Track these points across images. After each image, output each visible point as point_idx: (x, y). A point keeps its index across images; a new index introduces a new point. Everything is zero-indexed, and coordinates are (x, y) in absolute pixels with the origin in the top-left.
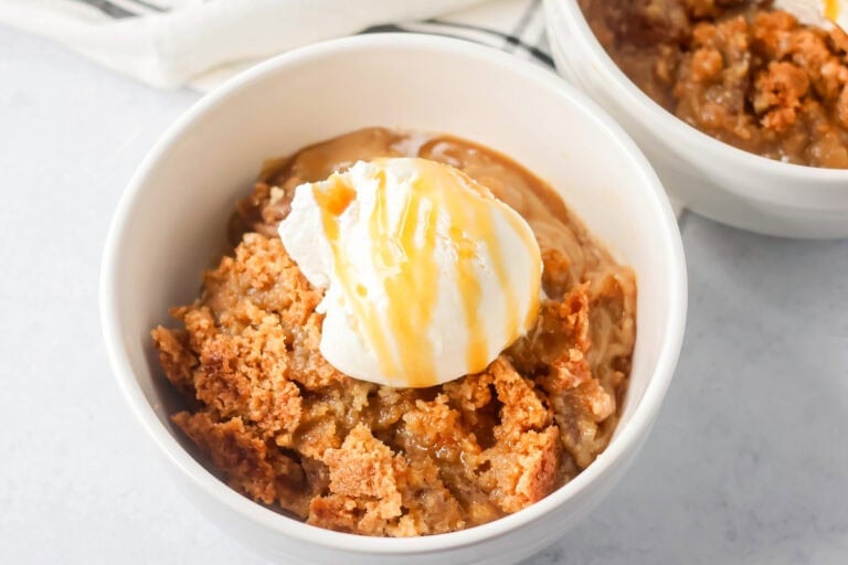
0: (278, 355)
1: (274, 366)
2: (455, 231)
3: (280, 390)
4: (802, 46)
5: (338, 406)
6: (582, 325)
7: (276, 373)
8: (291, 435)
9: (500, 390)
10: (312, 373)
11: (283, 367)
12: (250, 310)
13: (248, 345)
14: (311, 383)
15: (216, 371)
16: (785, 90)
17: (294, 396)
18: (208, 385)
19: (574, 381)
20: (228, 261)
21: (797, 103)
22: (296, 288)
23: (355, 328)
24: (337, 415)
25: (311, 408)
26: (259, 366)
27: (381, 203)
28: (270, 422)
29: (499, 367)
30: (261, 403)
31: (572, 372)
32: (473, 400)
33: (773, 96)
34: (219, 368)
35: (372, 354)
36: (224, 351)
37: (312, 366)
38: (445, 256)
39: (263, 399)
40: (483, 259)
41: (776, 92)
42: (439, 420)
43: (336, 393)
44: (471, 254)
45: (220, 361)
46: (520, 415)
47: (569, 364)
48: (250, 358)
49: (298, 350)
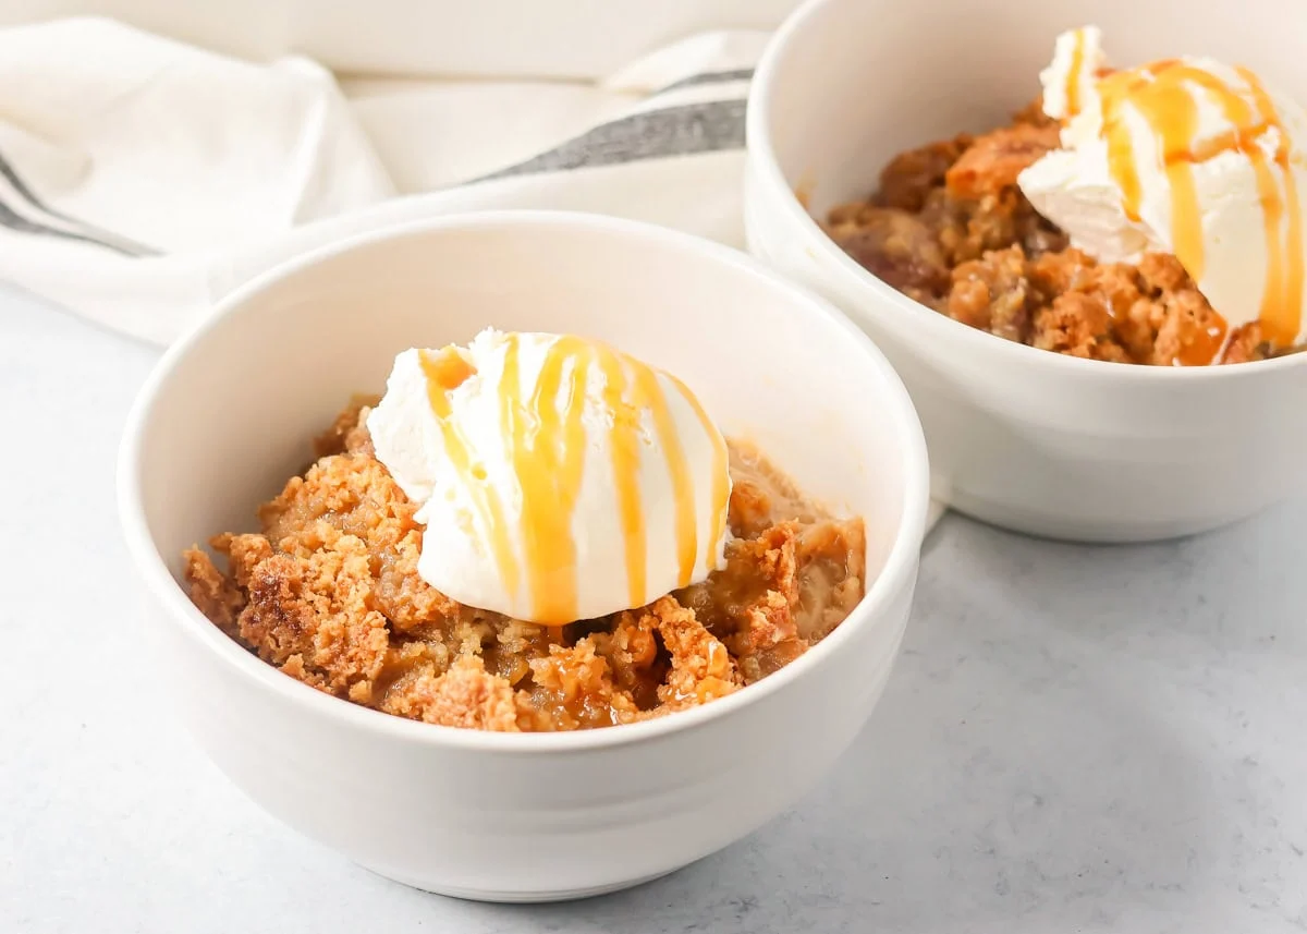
0: (359, 575)
1: (352, 591)
2: (611, 393)
3: (359, 622)
4: (1101, 280)
5: (440, 650)
6: (786, 566)
7: (355, 599)
8: (370, 683)
9: (668, 636)
10: (405, 602)
11: (365, 591)
12: (322, 528)
13: (317, 568)
14: (402, 615)
15: (270, 598)
16: (1076, 324)
17: (379, 626)
18: (257, 618)
19: (773, 632)
20: (296, 481)
21: (1093, 341)
22: (388, 501)
23: (468, 528)
24: (437, 660)
25: (402, 647)
26: (330, 596)
27: (511, 368)
28: (343, 663)
29: (667, 604)
30: (331, 640)
31: (771, 620)
32: (631, 649)
33: (1058, 333)
34: (274, 594)
35: (490, 563)
36: (283, 570)
37: (405, 592)
38: (598, 422)
39: (334, 633)
40: (649, 432)
41: (1063, 328)
42: (580, 664)
43: (437, 634)
44: (632, 423)
45: (278, 583)
46: (696, 661)
47: (766, 609)
48: (317, 584)
49: (387, 576)
